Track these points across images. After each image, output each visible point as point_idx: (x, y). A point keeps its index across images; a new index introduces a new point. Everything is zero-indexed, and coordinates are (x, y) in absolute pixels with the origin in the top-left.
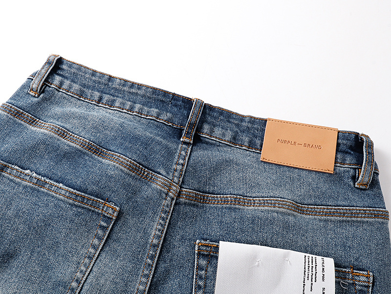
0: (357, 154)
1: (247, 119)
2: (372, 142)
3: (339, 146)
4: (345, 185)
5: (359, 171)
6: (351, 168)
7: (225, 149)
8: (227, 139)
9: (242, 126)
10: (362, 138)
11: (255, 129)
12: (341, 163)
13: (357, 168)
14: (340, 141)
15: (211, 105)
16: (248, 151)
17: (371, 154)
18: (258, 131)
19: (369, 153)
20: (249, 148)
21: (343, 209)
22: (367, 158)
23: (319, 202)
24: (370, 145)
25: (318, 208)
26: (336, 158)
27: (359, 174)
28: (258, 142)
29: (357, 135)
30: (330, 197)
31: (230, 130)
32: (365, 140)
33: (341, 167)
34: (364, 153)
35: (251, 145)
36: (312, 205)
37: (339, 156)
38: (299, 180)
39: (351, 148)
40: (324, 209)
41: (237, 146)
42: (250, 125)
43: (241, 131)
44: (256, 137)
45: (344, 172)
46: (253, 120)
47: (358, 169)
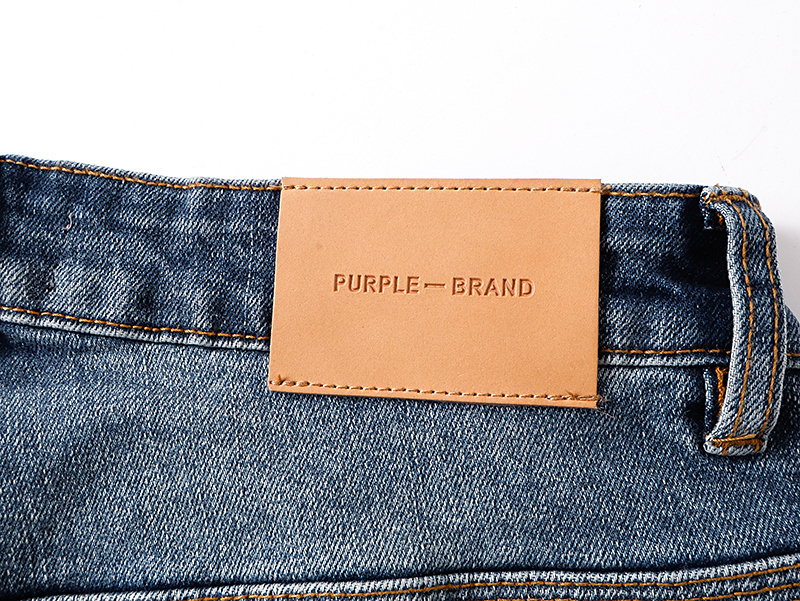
0: (702, 292)
1: (192, 200)
2: (765, 228)
3: (615, 267)
4: (657, 447)
5: (714, 382)
6: (677, 369)
7: (111, 359)
8: (110, 313)
9: (172, 236)
10: (714, 213)
11: (233, 238)
12: (627, 351)
13: (707, 365)
14: (614, 240)
15: (27, 161)
16: (212, 349)
17: (765, 287)
18: (245, 246)
19: (755, 285)
20: (215, 338)
21: (655, 587)
22: (746, 315)
23: (546, 554)
24: (761, 244)
25: (542, 583)
26: (604, 329)
27: (715, 392)
28: (251, 300)
29: (691, 198)
30: (594, 524)
31: (123, 266)
32: (730, 226)
33: (632, 367)
34: (734, 290)
35: (223, 320)
36: (516, 568)
37: (616, 317)
38: (447, 457)
39: (668, 266)
40: (572, 586)
41: (164, 338)
42: (206, 227)
43: (171, 262)
44: (243, 280)
45: (649, 387)
46: (219, 198)
47: (712, 368)
